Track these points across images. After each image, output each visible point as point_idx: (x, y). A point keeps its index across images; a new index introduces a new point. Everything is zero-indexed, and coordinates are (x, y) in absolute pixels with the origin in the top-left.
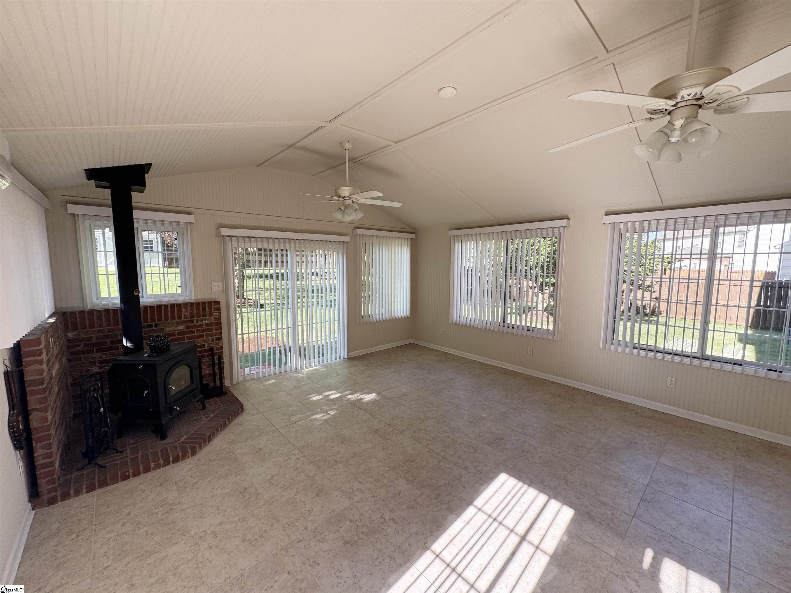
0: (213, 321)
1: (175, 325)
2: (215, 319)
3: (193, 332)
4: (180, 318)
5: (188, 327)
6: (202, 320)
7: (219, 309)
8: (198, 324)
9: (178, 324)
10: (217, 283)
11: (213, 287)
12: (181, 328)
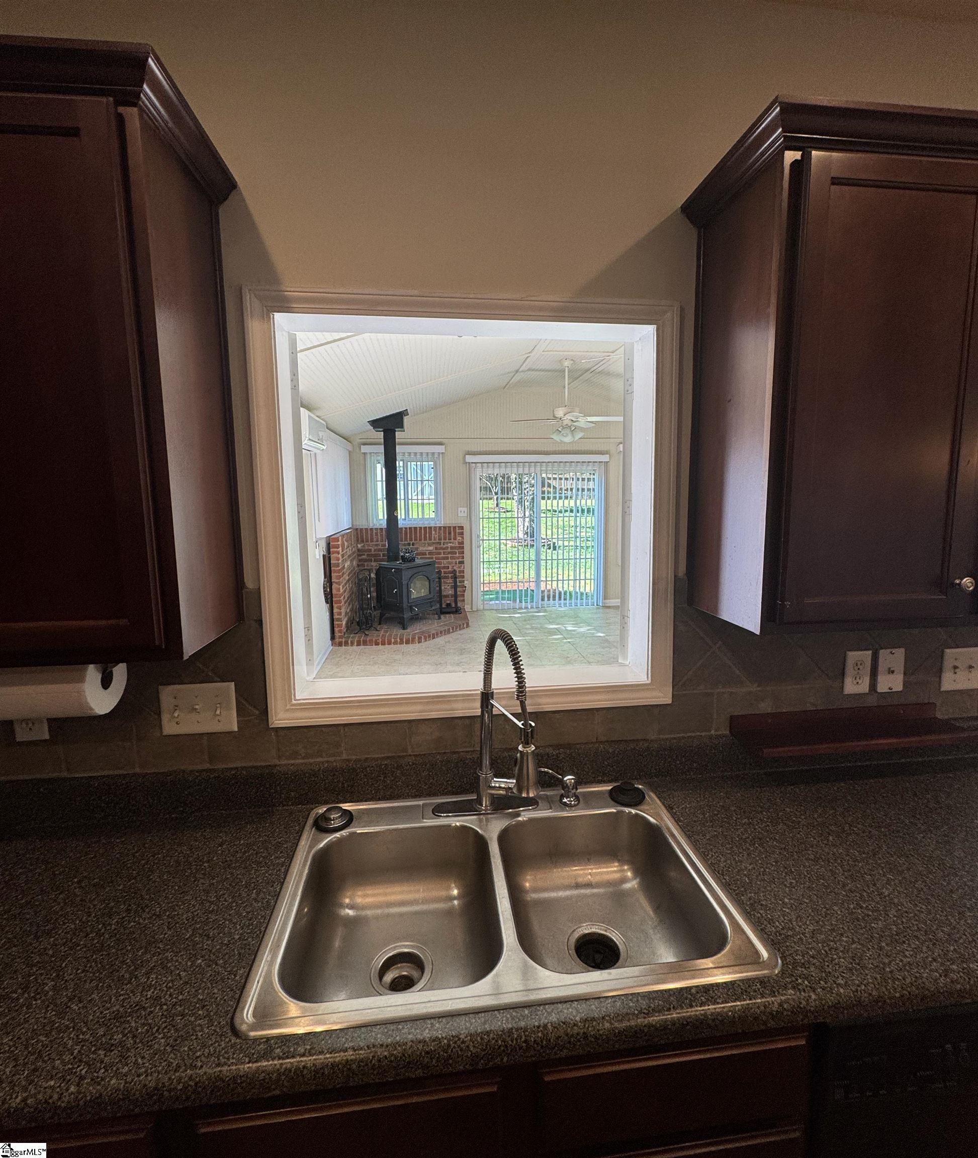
0: (457, 545)
1: (427, 545)
2: (459, 543)
3: (440, 553)
4: (430, 539)
5: (436, 548)
6: (447, 543)
7: (462, 534)
8: (444, 546)
9: (429, 545)
10: (463, 509)
11: (459, 512)
12: (431, 548)
